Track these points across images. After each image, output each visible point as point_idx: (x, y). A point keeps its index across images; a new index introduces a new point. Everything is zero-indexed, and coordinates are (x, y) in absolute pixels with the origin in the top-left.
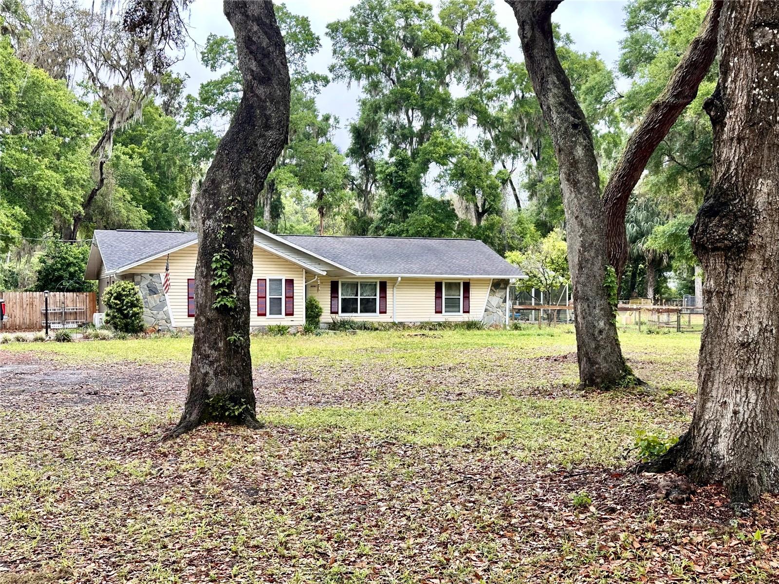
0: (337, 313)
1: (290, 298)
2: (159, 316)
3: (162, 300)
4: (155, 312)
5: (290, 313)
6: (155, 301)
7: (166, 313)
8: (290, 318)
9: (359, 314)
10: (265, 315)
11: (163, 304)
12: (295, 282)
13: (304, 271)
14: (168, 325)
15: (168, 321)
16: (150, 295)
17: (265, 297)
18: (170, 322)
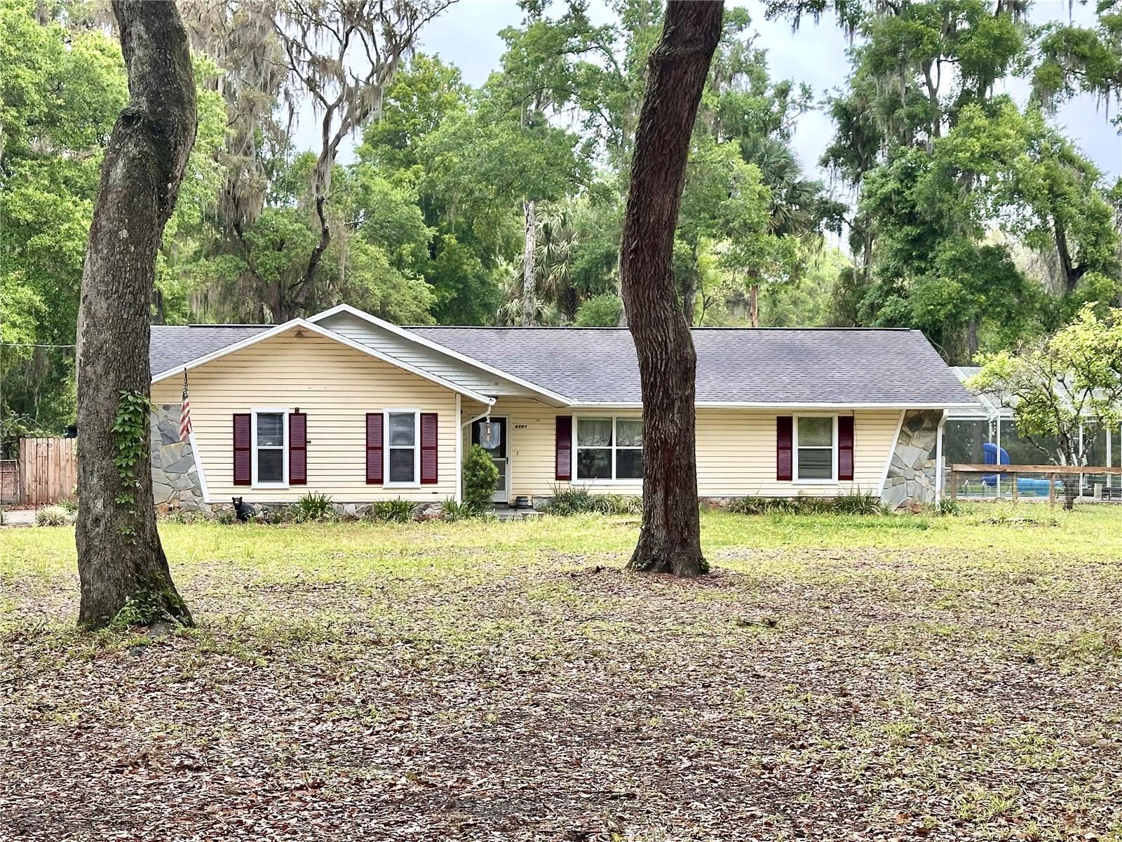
0: (569, 478)
1: (430, 449)
2: (180, 484)
3: (185, 452)
4: (173, 476)
5: (430, 478)
6: (173, 456)
7: (194, 478)
8: (430, 488)
9: (614, 480)
10: (381, 481)
11: (188, 460)
12: (439, 419)
13: (459, 397)
14: (197, 499)
15: (197, 491)
16: (164, 444)
17: (382, 448)
18: (201, 495)
